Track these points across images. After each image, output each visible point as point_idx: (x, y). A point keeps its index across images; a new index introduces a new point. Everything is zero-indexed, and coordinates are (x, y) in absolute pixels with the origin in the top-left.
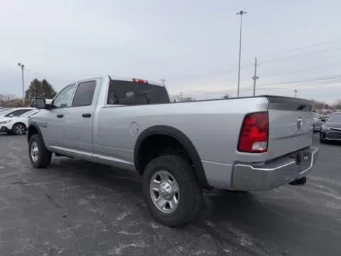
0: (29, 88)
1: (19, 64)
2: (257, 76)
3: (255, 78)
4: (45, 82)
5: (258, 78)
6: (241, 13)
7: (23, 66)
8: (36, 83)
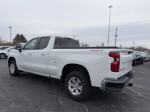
0: (15, 38)
1: (9, 27)
2: (117, 35)
3: (116, 36)
4: (22, 35)
5: (117, 36)
6: (110, 7)
7: (11, 28)
8: (18, 35)
